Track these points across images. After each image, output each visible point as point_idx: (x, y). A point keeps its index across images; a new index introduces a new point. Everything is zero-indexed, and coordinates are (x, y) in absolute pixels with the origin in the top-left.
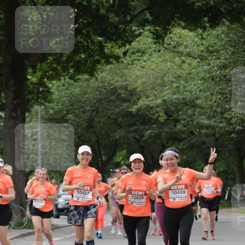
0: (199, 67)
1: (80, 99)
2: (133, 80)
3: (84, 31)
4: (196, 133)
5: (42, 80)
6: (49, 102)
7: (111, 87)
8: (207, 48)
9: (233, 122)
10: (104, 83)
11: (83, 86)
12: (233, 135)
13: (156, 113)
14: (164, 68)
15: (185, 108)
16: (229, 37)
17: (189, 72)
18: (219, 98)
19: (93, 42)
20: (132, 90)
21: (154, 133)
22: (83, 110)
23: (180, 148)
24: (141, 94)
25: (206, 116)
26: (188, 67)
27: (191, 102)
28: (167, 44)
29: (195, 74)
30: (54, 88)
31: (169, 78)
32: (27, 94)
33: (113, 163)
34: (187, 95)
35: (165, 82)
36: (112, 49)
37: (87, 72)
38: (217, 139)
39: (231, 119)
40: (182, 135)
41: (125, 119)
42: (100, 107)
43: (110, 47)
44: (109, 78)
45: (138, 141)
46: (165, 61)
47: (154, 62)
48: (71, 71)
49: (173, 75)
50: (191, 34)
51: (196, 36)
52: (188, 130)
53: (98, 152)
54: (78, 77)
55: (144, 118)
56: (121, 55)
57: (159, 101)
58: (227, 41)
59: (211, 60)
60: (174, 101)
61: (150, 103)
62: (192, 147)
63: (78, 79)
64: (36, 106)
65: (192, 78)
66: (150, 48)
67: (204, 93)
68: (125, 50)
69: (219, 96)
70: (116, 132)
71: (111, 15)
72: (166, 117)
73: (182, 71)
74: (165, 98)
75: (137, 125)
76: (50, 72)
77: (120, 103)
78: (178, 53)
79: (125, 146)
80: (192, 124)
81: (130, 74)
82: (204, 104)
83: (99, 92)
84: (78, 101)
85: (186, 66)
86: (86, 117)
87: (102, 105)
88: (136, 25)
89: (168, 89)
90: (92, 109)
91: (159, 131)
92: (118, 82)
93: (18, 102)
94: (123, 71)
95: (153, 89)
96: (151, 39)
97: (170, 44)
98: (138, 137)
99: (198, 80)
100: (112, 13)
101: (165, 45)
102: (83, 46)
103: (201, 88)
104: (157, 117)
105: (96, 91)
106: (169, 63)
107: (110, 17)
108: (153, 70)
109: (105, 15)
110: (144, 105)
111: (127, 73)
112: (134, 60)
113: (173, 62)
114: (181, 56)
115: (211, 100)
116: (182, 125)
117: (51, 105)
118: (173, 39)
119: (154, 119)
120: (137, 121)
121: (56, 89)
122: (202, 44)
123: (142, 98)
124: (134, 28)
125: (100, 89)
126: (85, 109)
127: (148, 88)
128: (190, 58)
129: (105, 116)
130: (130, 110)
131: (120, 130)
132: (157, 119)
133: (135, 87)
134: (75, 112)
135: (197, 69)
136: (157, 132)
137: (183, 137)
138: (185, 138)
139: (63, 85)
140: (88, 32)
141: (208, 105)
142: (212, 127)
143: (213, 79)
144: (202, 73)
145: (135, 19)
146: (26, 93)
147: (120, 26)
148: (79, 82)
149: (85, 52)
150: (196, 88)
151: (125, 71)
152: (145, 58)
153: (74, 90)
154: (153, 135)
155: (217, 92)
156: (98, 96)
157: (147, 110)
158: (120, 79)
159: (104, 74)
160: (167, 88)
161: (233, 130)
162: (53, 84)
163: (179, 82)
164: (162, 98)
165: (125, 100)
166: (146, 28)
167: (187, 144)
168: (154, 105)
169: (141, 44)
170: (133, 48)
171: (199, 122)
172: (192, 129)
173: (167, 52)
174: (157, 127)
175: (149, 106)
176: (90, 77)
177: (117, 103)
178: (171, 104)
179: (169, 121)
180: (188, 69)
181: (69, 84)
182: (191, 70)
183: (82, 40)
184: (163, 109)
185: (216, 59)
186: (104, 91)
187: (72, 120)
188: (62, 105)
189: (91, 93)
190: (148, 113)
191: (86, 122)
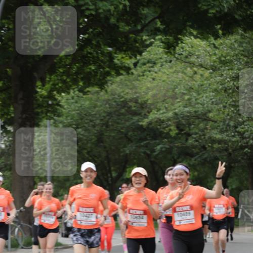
0: (212, 78)
1: (90, 113)
2: (144, 92)
3: (94, 42)
4: (208, 149)
5: (52, 93)
6: (59, 116)
7: (122, 100)
8: (220, 58)
9: (247, 136)
10: (114, 95)
11: (93, 99)
12: (247, 149)
13: (167, 127)
14: (176, 79)
15: (197, 121)
16: (242, 47)
17: (201, 83)
18: (232, 111)
19: (103, 53)
20: (143, 102)
21: (165, 147)
22: (93, 124)
23: (191, 163)
24: (152, 107)
25: (218, 130)
26: (200, 78)
27: (203, 115)
28: (179, 54)
29: (208, 85)
30: (63, 101)
31: (180, 90)
32: (36, 108)
33: (123, 179)
34: (198, 108)
35: (176, 93)
36: (123, 59)
37: (97, 84)
38: (230, 154)
39: (244, 133)
40: (194, 150)
41: (136, 133)
42: (110, 120)
43: (120, 58)
44: (119, 90)
45: (148, 156)
46: (177, 72)
47: (165, 73)
48: (81, 84)
49: (184, 87)
50: (203, 43)
51: (209, 46)
52: (200, 145)
53: (108, 168)
54: (88, 89)
55: (154, 132)
56: (132, 66)
57: (170, 114)
58: (241, 51)
59: (224, 71)
60: (186, 114)
61: (161, 116)
62: (204, 162)
63: (88, 91)
64: (45, 120)
65: (204, 90)
66: (161, 58)
67: (216, 106)
68: (136, 61)
69: (232, 109)
70: (126, 147)
71: (122, 24)
72: (177, 131)
73: (194, 82)
74: (177, 111)
75: (147, 140)
76: (60, 85)
77: (130, 116)
78: (190, 63)
79: (135, 161)
80: (204, 138)
81: (141, 86)
82: (216, 117)
83: (109, 105)
84: (87, 114)
85: (198, 77)
86: (96, 132)
87: (112, 118)
88: (147, 34)
89: (179, 102)
90: (101, 122)
91: (170, 146)
92: (128, 94)
93: (27, 115)
94: (134, 82)
95: (163, 101)
96: (162, 50)
97: (182, 54)
98: (148, 152)
99: (210, 92)
100: (123, 22)
101: (177, 55)
102: (93, 58)
103: (213, 100)
104: (168, 131)
105: (106, 104)
106: (180, 74)
107: (121, 26)
108: (164, 81)
109: (115, 25)
110: (155, 118)
111: (138, 85)
112: (145, 71)
113: (185, 74)
114: (193, 67)
115: (223, 113)
116: (194, 140)
117: (61, 119)
118: (185, 49)
119: (165, 133)
120: (147, 135)
121: (65, 102)
122: (215, 54)
123: (153, 111)
124: (144, 38)
125: (109, 102)
126: (95, 123)
127: (159, 100)
128: (203, 69)
129: (116, 130)
130: (141, 123)
131: (130, 145)
132: (168, 134)
133: (145, 99)
134: (84, 126)
135: (209, 80)
136: (167, 146)
137: (195, 152)
138: (197, 153)
139: (73, 98)
140: (98, 42)
141: (221, 118)
142: (225, 142)
143: (225, 91)
144: (214, 85)
145: (146, 28)
146: (35, 106)
147: (131, 35)
148: (88, 95)
149: (94, 63)
150: (208, 100)
151: (136, 83)
152: (156, 69)
153: (83, 103)
154: (164, 149)
155: (229, 105)
156: (109, 109)
157: (158, 124)
158: (130, 91)
159: (114, 86)
160: (178, 100)
161: (246, 145)
162: (62, 97)
163: (191, 93)
164: (174, 111)
165: (135, 114)
166: (157, 38)
167: (199, 159)
168: (165, 118)
169: (151, 54)
170: (144, 59)
171: (212, 135)
172: (205, 144)
173: (178, 62)
174: (168, 142)
175: (160, 120)
176: (99, 89)
177: (127, 117)
178: (183, 117)
179: (180, 136)
180: (200, 80)
181: (78, 96)
182: (202, 81)
183: (92, 51)
184: (174, 123)
185: (228, 70)
186: (114, 103)
187: (82, 135)
188: (71, 119)
189: (101, 106)
190: (159, 127)
191: (95, 136)
